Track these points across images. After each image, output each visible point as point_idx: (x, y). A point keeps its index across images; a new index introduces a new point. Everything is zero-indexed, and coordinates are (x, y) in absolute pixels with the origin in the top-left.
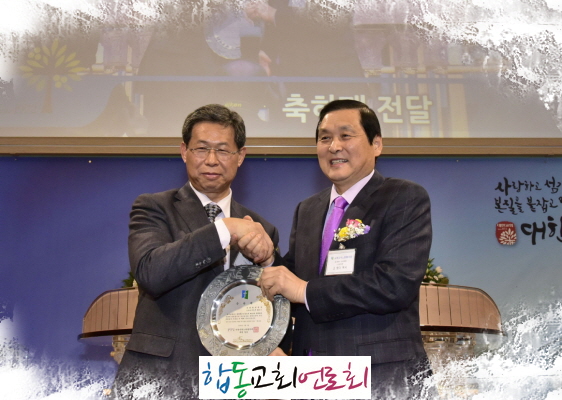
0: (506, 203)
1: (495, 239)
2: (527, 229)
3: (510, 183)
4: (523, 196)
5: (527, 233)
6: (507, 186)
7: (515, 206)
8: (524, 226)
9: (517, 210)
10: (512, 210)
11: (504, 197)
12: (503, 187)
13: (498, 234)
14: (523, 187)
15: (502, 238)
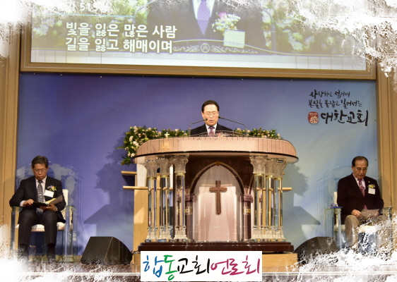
0: (314, 103)
1: (308, 121)
2: (324, 116)
3: (317, 92)
4: (323, 99)
5: (324, 118)
6: (316, 94)
7: (319, 104)
8: (322, 114)
9: (319, 106)
10: (317, 106)
11: (313, 99)
12: (314, 94)
13: (309, 118)
14: (323, 95)
15: (311, 120)
